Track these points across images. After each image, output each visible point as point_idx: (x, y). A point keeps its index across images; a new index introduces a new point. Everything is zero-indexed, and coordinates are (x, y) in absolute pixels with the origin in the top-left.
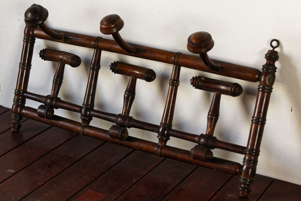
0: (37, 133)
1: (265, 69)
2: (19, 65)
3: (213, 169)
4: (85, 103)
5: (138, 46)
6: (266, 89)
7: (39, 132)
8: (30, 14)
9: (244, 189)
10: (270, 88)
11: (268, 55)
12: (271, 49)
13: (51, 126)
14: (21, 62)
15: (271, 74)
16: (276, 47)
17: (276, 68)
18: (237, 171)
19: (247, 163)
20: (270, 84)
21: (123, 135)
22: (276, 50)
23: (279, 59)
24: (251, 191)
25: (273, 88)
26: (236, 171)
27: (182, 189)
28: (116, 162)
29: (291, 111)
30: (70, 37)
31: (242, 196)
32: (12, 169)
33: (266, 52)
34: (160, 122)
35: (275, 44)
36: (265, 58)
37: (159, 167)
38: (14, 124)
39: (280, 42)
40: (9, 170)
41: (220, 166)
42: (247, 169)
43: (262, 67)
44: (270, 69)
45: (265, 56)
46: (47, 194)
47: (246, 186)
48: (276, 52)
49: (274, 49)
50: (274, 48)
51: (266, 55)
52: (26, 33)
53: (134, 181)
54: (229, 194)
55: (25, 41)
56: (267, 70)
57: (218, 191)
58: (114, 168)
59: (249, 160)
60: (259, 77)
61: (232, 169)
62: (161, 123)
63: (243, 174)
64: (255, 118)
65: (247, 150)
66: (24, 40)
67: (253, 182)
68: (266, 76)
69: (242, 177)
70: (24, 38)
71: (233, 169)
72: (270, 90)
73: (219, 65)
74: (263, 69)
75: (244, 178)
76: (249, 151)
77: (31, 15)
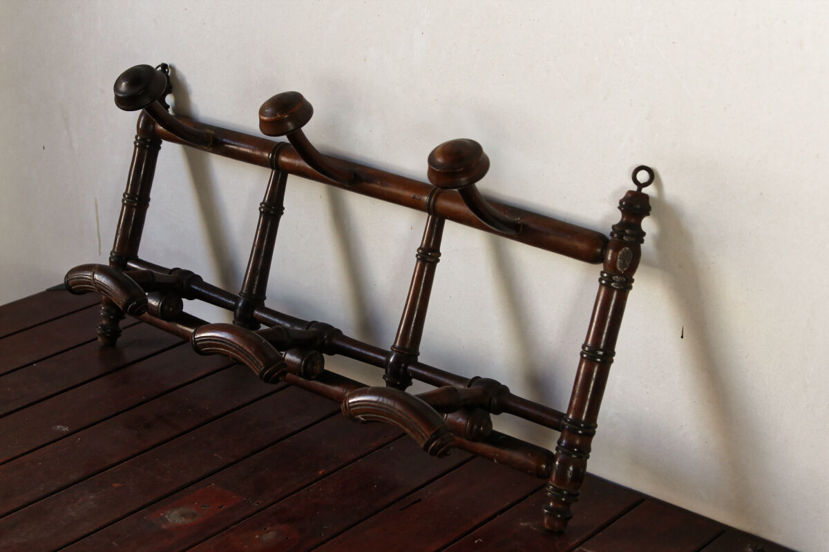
0: (154, 350)
1: (616, 235)
2: (122, 197)
3: (491, 459)
4: (244, 292)
5: (358, 168)
6: (614, 281)
7: (158, 349)
8: (124, 84)
9: (553, 512)
10: (625, 280)
11: (624, 203)
12: (635, 188)
13: (183, 340)
14: (126, 193)
15: (627, 246)
16: (646, 184)
17: (644, 234)
18: (541, 468)
19: (563, 453)
20: (625, 269)
21: (309, 366)
22: (644, 190)
23: (650, 212)
24: (571, 518)
25: (635, 281)
26: (539, 469)
27: (420, 500)
28: (296, 428)
29: (682, 337)
30: (224, 140)
31: (547, 527)
32: (65, 425)
33: (622, 196)
34: (392, 344)
35: (643, 176)
36: (619, 208)
37: (389, 448)
38: (104, 327)
39: (657, 172)
40: (58, 427)
41: (507, 453)
42: (564, 465)
43: (611, 230)
44: (626, 235)
45: (618, 205)
46: (115, 485)
47: (560, 506)
48: (646, 197)
49: (640, 189)
50: (641, 186)
51: (621, 202)
52: (140, 127)
53: (321, 472)
54: (523, 522)
55: (137, 144)
56: (620, 237)
57: (501, 512)
58: (288, 441)
59: (570, 446)
60: (602, 252)
61: (530, 462)
62: (394, 346)
63: (554, 478)
64: (587, 349)
65: (566, 421)
66: (135, 143)
67: (579, 497)
68: (616, 250)
69: (550, 483)
70: (136, 137)
71: (532, 463)
72: (626, 286)
73: (519, 219)
74: (612, 234)
75: (555, 485)
76: (569, 423)
77: (127, 85)
